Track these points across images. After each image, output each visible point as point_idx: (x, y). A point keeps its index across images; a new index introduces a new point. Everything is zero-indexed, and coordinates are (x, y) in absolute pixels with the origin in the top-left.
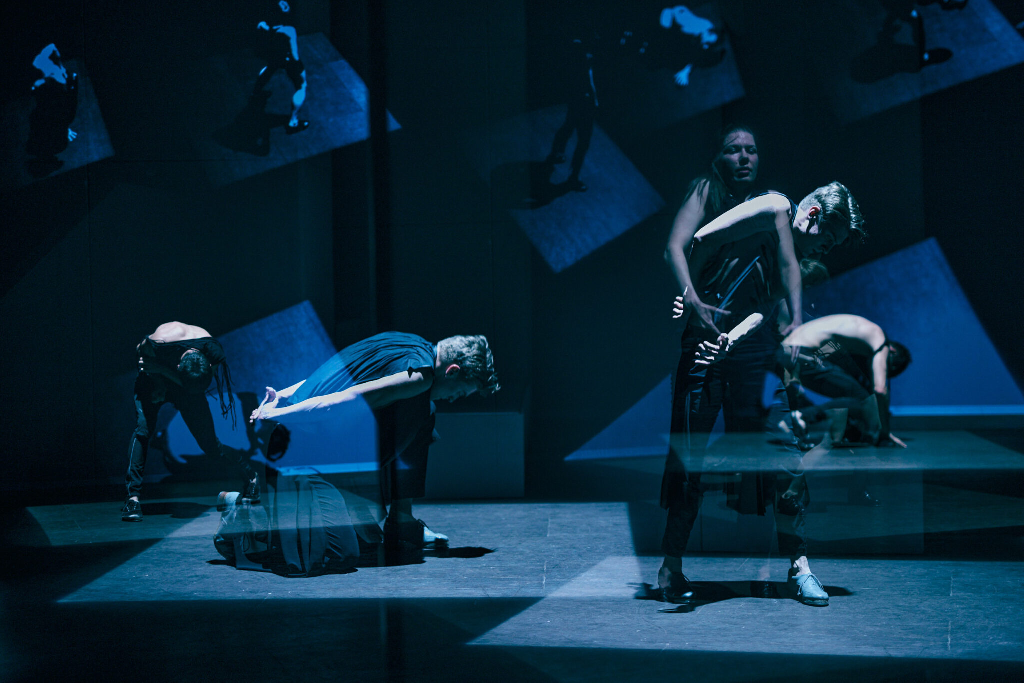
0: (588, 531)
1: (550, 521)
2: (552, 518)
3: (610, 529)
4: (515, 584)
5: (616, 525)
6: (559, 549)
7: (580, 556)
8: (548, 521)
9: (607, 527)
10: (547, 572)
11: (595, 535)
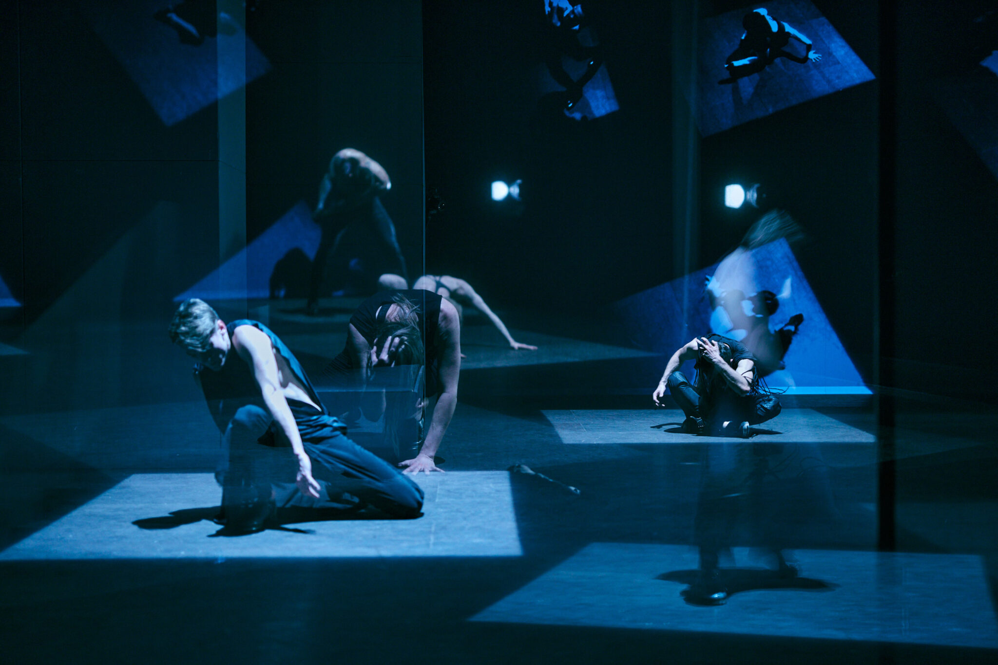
0: (472, 497)
1: (439, 487)
2: (441, 485)
3: (492, 495)
4: (405, 545)
5: (498, 491)
6: (445, 512)
7: (465, 519)
8: (437, 487)
9: (490, 493)
10: (435, 533)
11: (478, 500)
